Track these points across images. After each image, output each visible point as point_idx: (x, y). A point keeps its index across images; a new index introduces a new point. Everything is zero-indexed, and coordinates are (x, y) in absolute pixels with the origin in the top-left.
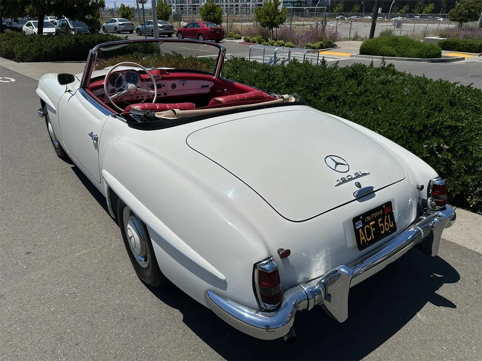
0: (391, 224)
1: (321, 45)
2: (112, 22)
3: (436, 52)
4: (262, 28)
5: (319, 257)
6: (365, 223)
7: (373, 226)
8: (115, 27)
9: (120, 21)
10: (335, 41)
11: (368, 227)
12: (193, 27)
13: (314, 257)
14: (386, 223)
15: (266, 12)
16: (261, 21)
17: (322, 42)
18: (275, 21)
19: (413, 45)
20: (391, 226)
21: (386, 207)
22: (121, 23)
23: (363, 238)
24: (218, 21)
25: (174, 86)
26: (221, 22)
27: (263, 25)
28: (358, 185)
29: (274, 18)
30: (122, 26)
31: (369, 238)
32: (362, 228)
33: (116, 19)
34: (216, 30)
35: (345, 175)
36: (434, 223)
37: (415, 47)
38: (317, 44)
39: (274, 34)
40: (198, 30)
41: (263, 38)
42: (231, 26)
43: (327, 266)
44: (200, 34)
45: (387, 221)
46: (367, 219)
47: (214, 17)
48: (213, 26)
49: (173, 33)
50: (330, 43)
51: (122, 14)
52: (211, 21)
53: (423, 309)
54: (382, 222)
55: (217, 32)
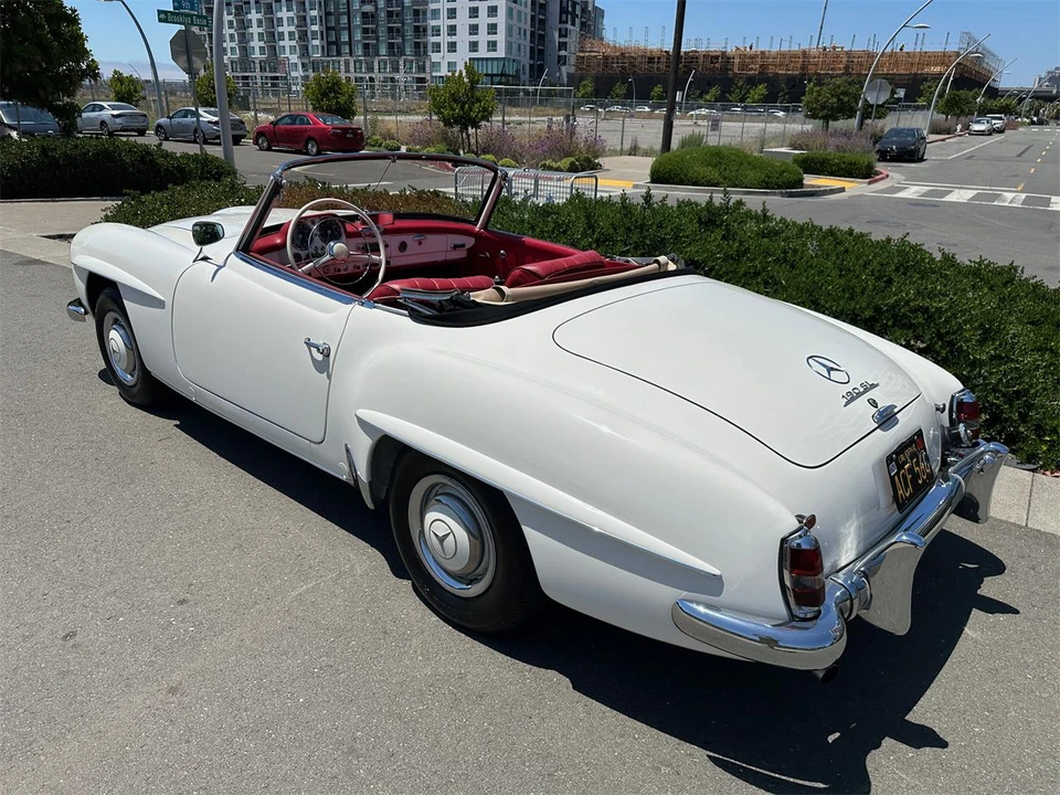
0: (928, 468)
1: (572, 164)
2: (93, 111)
3: (793, 177)
4: (446, 129)
6: (899, 467)
7: (909, 471)
8: (103, 123)
9: (114, 108)
10: (597, 157)
11: (903, 473)
12: (294, 123)
14: (921, 467)
15: (453, 95)
16: (442, 113)
17: (572, 159)
18: (473, 115)
19: (750, 164)
20: (928, 471)
21: (917, 438)
22: (115, 112)
23: (901, 491)
24: (346, 111)
25: (403, 246)
26: (354, 114)
27: (448, 123)
28: (874, 403)
29: (470, 109)
30: (118, 120)
31: (907, 491)
32: (898, 474)
33: (105, 104)
34: (345, 130)
35: (849, 388)
36: (984, 464)
37: (754, 168)
38: (565, 163)
39: (473, 141)
40: (305, 131)
41: (448, 150)
42: (374, 123)
43: (859, 543)
44: (310, 138)
45: (923, 463)
46: (900, 460)
47: (338, 103)
48: (338, 122)
49: (244, 137)
50: (588, 160)
51: (117, 93)
52: (330, 111)
53: (970, 621)
54: (918, 464)
55: (348, 136)
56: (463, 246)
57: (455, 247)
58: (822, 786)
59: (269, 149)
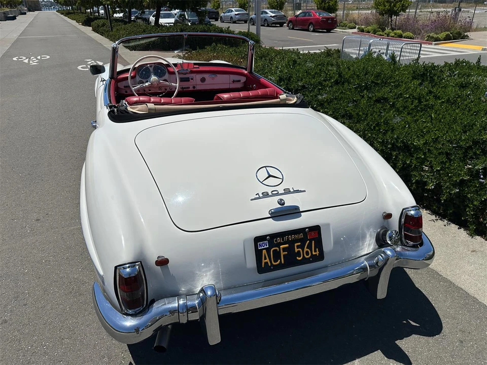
0: (315, 251)
1: (447, 35)
2: (229, 12)
4: (380, 17)
5: (206, 271)
6: (272, 245)
7: (284, 249)
8: (231, 17)
9: (236, 11)
10: (466, 32)
11: (276, 250)
12: (305, 16)
13: (200, 271)
14: (306, 249)
16: (379, 8)
17: (447, 33)
18: (395, 9)
20: (314, 253)
21: (309, 231)
22: (237, 13)
23: (267, 260)
24: (332, 9)
25: (203, 80)
26: (336, 10)
27: (382, 14)
28: (281, 202)
29: (395, 6)
30: (237, 16)
31: (275, 261)
32: (268, 250)
33: (233, 9)
34: (328, 19)
35: (269, 190)
36: (378, 260)
38: (443, 35)
39: (394, 22)
40: (310, 19)
41: (379, 28)
42: (347, 15)
44: (311, 23)
45: (310, 247)
46: (276, 241)
47: (329, 5)
49: (285, 23)
50: (459, 34)
51: (240, 4)
52: (324, 9)
54: (302, 247)
55: (329, 22)
56: (239, 81)
57: (234, 81)
59: (293, 29)
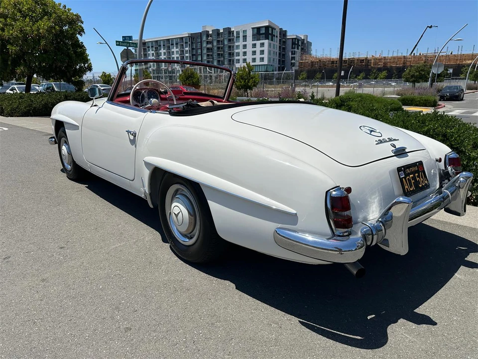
0: (426, 181)
3: (396, 106)
4: (238, 91)
5: (374, 199)
6: (407, 175)
7: (412, 178)
9: (102, 86)
11: (409, 178)
13: (371, 198)
14: (421, 179)
15: (241, 76)
16: (236, 84)
18: (250, 84)
19: (376, 101)
21: (419, 164)
23: (407, 187)
24: (196, 85)
26: (199, 86)
27: (239, 88)
28: (394, 146)
29: (248, 82)
30: (103, 92)
31: (411, 188)
32: (405, 178)
33: (98, 85)
35: (380, 139)
36: (460, 183)
37: (378, 102)
43: (380, 209)
45: (422, 177)
46: (407, 171)
47: (193, 82)
48: (193, 90)
51: (104, 81)
52: (189, 85)
53: (459, 271)
54: (419, 176)
58: (360, 338)
